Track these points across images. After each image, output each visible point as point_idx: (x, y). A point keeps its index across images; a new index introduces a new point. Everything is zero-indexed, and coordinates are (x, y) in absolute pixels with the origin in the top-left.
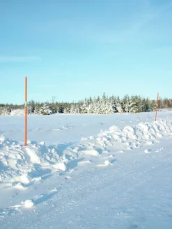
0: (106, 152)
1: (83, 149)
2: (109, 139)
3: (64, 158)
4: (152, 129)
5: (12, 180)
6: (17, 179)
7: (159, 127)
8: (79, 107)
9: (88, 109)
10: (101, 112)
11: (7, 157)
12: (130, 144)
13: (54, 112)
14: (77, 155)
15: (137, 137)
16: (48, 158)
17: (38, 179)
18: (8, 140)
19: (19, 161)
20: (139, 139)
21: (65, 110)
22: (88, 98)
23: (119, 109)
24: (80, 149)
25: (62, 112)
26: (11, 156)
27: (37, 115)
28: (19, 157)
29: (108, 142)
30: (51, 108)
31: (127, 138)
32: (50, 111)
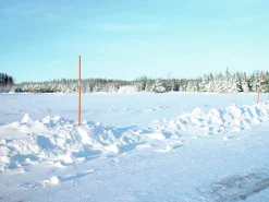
0: (176, 137)
1: (148, 132)
2: (184, 123)
3: (121, 139)
4: (247, 114)
5: (55, 159)
6: (60, 157)
7: (258, 111)
8: (198, 84)
9: (208, 87)
10: (223, 91)
11: (55, 136)
12: (211, 129)
13: (168, 89)
14: (139, 138)
15: (224, 121)
16: (102, 139)
17: (81, 159)
18: (63, 119)
19: (68, 141)
20: (226, 124)
21: (180, 88)
22: (208, 74)
23: (245, 87)
24: (145, 132)
25: (177, 89)
26: (61, 135)
27: (149, 93)
28: (69, 137)
29: (182, 126)
30: (164, 85)
31: (209, 123)
32: (163, 89)
